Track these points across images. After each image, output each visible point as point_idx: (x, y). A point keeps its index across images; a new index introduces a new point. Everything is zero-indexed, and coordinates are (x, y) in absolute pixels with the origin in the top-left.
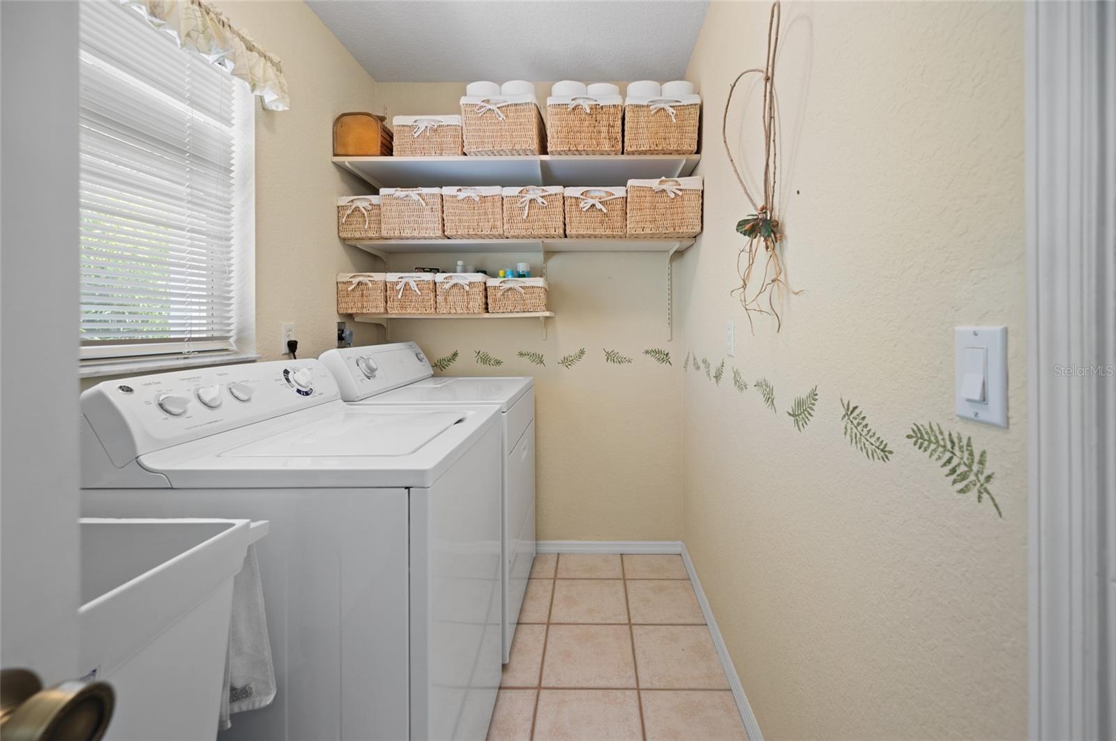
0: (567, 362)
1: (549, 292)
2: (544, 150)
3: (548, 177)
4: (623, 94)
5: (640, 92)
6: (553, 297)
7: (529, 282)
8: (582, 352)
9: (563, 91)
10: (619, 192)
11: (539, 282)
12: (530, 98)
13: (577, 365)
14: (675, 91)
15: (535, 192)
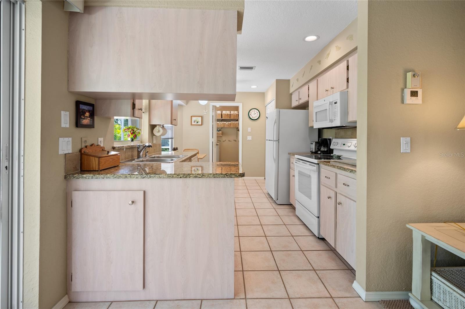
0: (224, 141)
1: (222, 133)
2: (222, 118)
3: (222, 120)
4: (230, 113)
5: (232, 112)
6: (222, 134)
7: (220, 132)
8: (226, 140)
9: (224, 112)
10: (230, 123)
11: (221, 132)
12: (221, 113)
13: (225, 142)
14: (236, 112)
15: (221, 123)
